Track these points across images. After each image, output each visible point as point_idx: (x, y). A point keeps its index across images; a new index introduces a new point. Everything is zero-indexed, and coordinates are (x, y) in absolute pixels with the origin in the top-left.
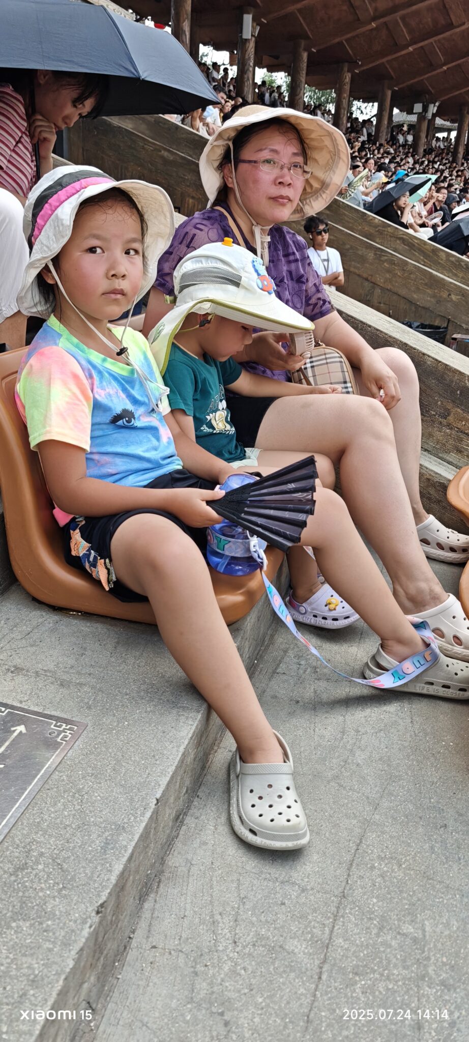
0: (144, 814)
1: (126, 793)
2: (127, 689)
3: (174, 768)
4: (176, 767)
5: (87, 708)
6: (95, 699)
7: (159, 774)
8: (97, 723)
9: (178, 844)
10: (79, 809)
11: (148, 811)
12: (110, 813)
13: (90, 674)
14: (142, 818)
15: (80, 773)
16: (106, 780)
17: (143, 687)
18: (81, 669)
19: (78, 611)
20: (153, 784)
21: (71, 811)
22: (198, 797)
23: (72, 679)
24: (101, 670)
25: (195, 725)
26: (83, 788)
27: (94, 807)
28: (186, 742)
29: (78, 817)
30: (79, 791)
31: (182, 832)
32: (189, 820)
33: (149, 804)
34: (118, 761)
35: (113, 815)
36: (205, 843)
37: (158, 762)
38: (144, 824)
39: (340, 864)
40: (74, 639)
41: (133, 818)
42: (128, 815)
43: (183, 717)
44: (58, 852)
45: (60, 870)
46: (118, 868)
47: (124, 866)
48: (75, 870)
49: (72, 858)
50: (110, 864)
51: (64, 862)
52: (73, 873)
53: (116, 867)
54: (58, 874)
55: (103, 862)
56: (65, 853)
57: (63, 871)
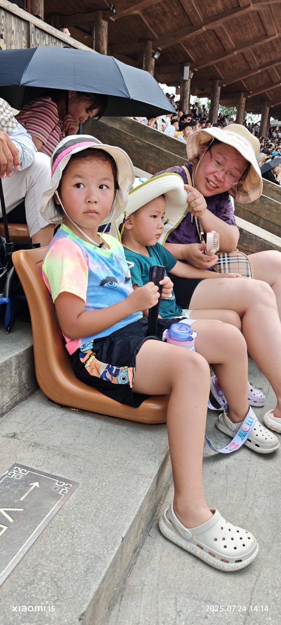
0: (114, 548)
1: (102, 532)
2: (106, 460)
3: (134, 516)
4: (136, 515)
5: (79, 472)
6: (84, 467)
7: (124, 520)
8: (85, 483)
9: (135, 569)
10: (71, 543)
11: (116, 546)
12: (91, 546)
13: (82, 450)
14: (112, 551)
15: (73, 516)
16: (90, 523)
17: (116, 460)
18: (77, 446)
19: (76, 408)
20: (120, 527)
21: (65, 543)
22: (149, 535)
23: (71, 452)
24: (90, 447)
25: (149, 487)
26: (74, 527)
27: (81, 541)
28: (143, 499)
29: (70, 548)
30: (71, 529)
31: (138, 561)
32: (143, 552)
33: (117, 541)
34: (98, 510)
35: (93, 548)
36: (153, 570)
37: (124, 512)
38: (113, 555)
39: (245, 590)
40: (73, 426)
41: (106, 551)
42: (103, 549)
43: (141, 481)
44: (55, 573)
45: (56, 587)
46: (95, 587)
47: (99, 586)
48: (66, 587)
49: (64, 578)
50: (90, 584)
51: (59, 581)
52: (64, 589)
53: (94, 586)
54: (54, 589)
55: (85, 582)
56: (60, 574)
57: (58, 587)
